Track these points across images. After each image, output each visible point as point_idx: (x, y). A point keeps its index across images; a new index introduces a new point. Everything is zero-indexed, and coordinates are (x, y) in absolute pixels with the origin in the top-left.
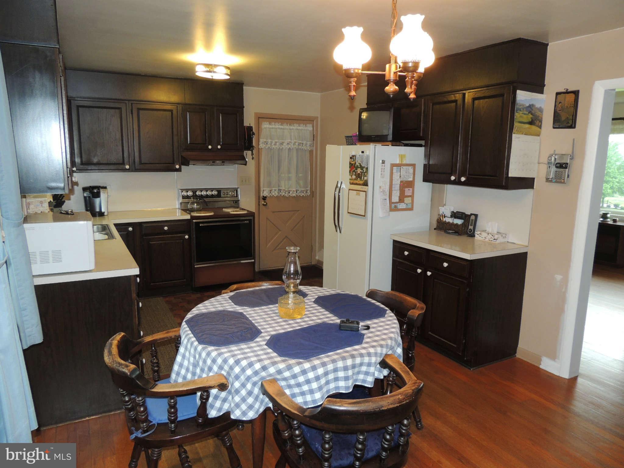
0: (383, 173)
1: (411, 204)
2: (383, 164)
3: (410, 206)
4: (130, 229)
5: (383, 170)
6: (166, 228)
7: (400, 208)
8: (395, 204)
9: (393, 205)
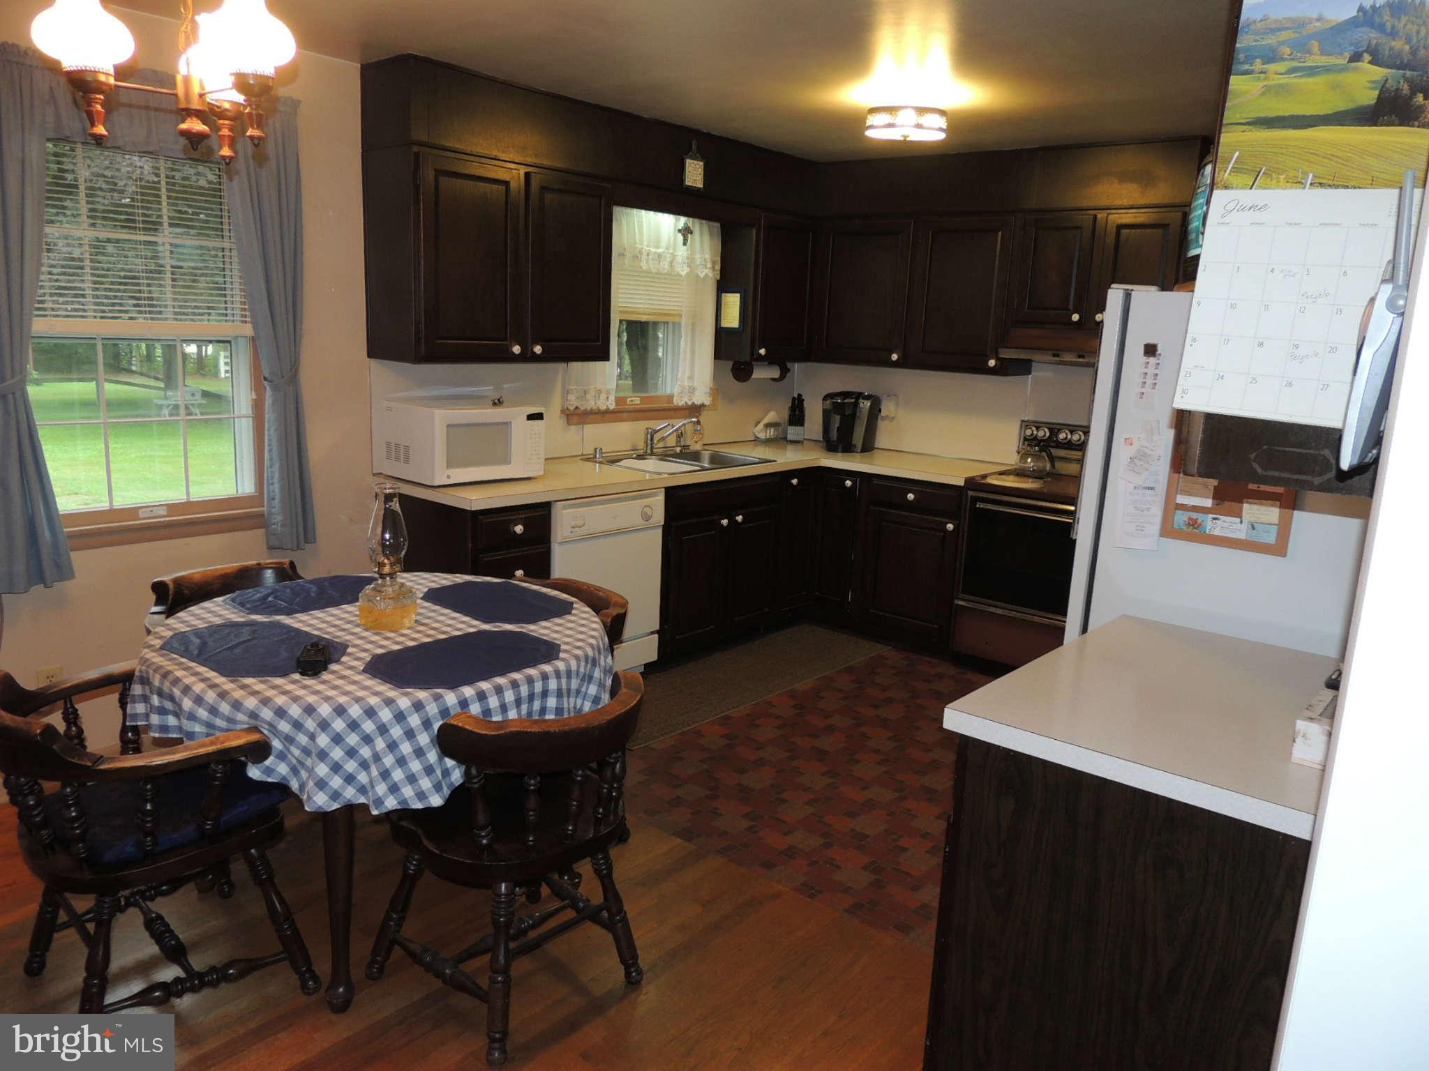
0: (1147, 389)
1: (1274, 529)
2: (1152, 360)
3: (1270, 538)
4: (848, 483)
5: (1150, 381)
6: (911, 496)
7: (1216, 532)
8: (1194, 515)
9: (1181, 518)
